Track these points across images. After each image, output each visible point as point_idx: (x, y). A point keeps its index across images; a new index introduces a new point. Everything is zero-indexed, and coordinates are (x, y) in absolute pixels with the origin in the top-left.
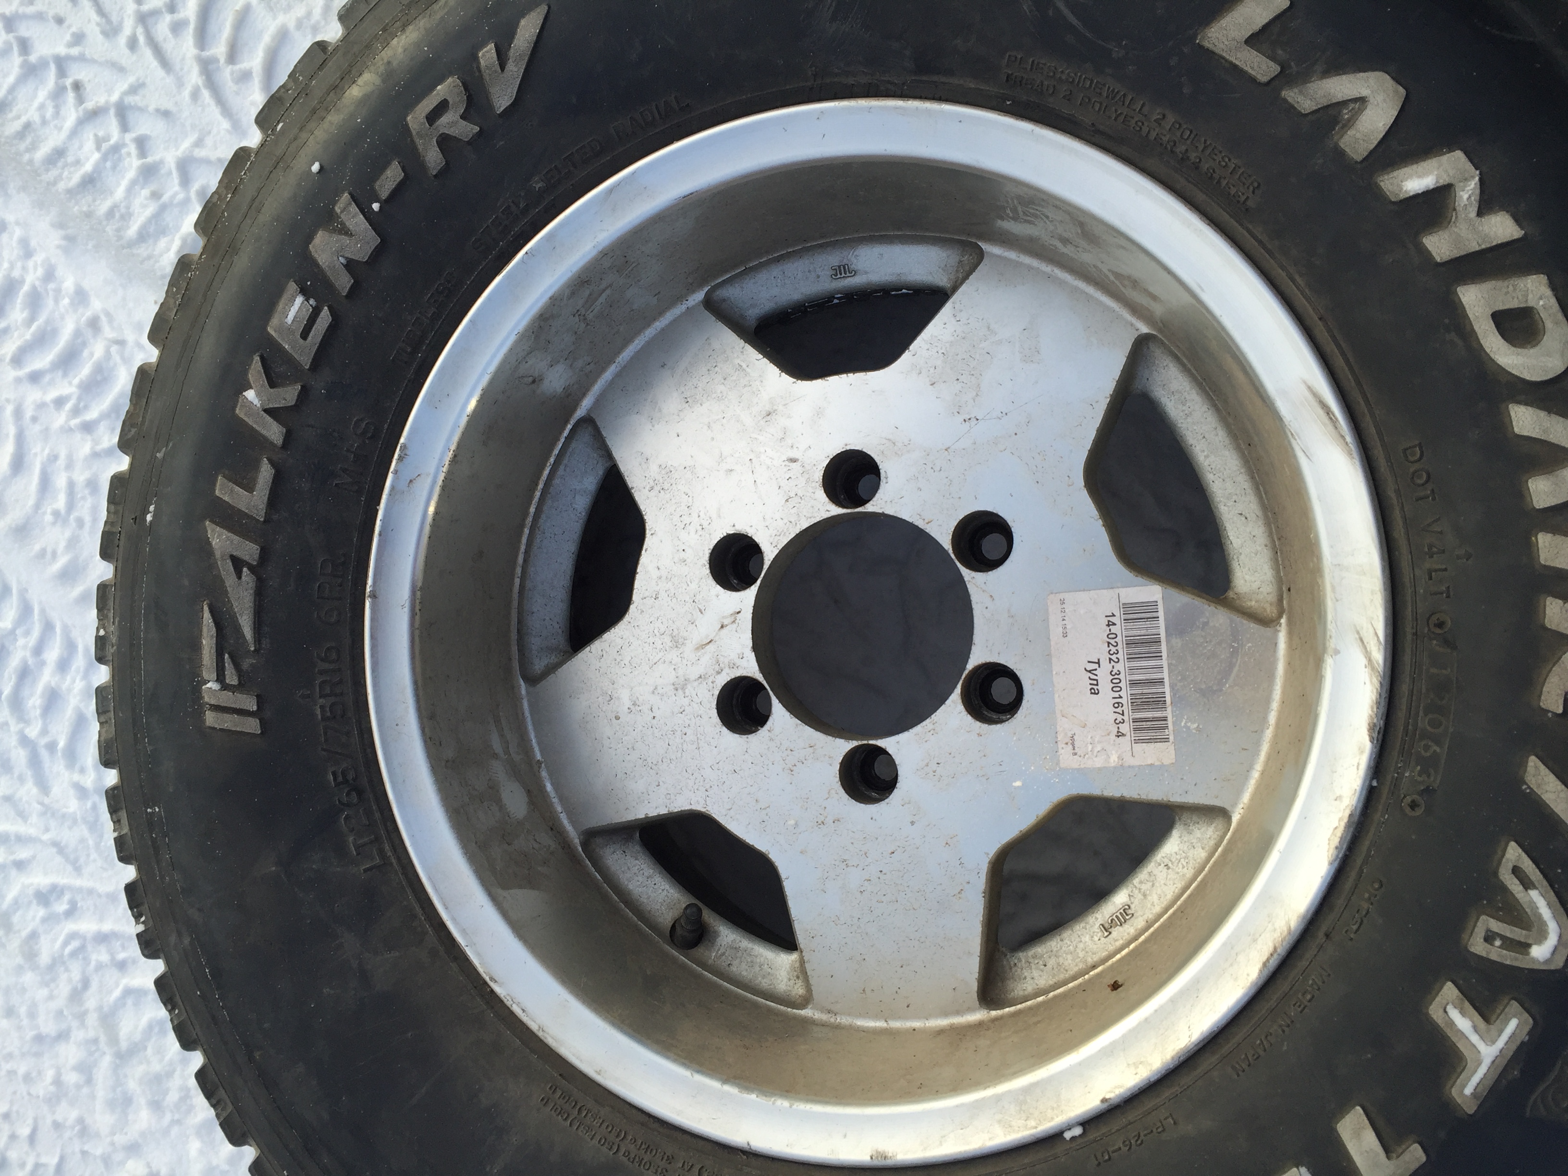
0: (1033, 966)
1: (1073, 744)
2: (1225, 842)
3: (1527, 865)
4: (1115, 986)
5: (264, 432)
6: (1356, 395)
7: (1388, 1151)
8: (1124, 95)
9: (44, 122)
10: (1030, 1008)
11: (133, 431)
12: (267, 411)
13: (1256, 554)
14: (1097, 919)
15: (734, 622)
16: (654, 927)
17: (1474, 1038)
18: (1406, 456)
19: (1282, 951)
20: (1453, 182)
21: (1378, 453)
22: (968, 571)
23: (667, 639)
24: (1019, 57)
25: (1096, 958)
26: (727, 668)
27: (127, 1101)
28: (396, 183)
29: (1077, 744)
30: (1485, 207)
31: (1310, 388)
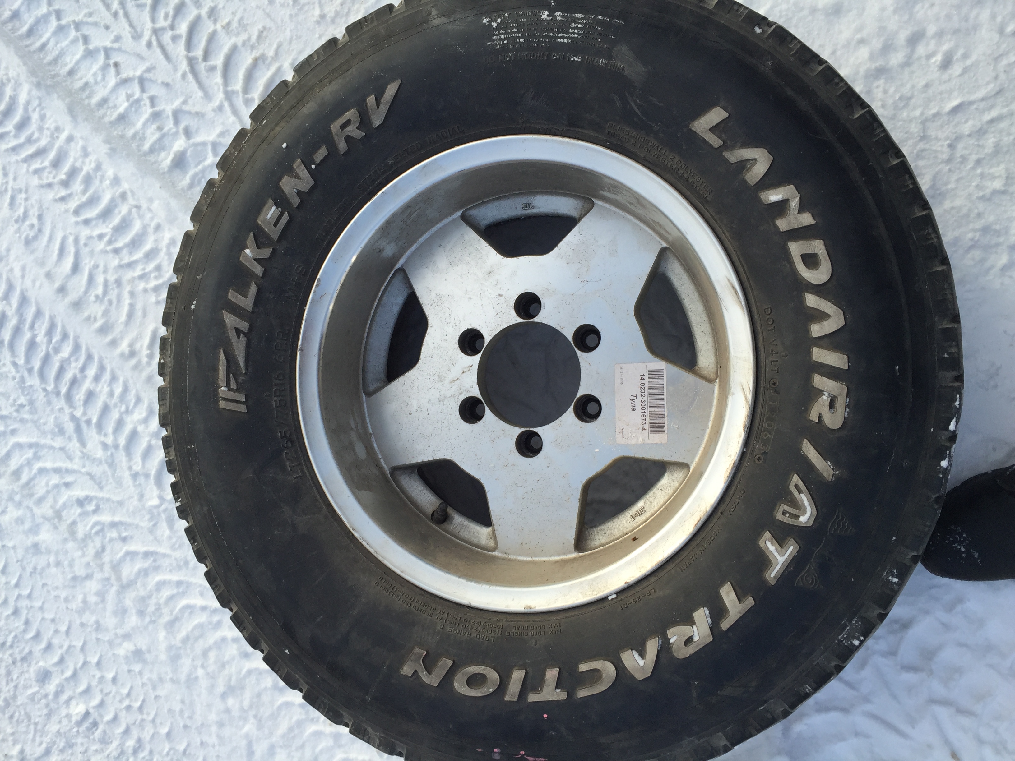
0: (600, 534)
1: (623, 433)
2: (687, 478)
3: (801, 484)
4: (635, 539)
5: (253, 270)
6: (746, 284)
7: (740, 600)
8: (658, 146)
9: (96, 83)
10: (597, 552)
11: (182, 264)
12: (255, 260)
13: (708, 350)
14: (629, 513)
15: (469, 370)
16: (424, 514)
17: (776, 554)
18: (765, 312)
19: (703, 520)
20: (790, 198)
21: (754, 309)
22: (580, 352)
23: (436, 378)
24: (614, 125)
25: (628, 530)
26: (465, 392)
27: (124, 611)
28: (323, 156)
29: (624, 433)
30: (801, 210)
31: (728, 280)
